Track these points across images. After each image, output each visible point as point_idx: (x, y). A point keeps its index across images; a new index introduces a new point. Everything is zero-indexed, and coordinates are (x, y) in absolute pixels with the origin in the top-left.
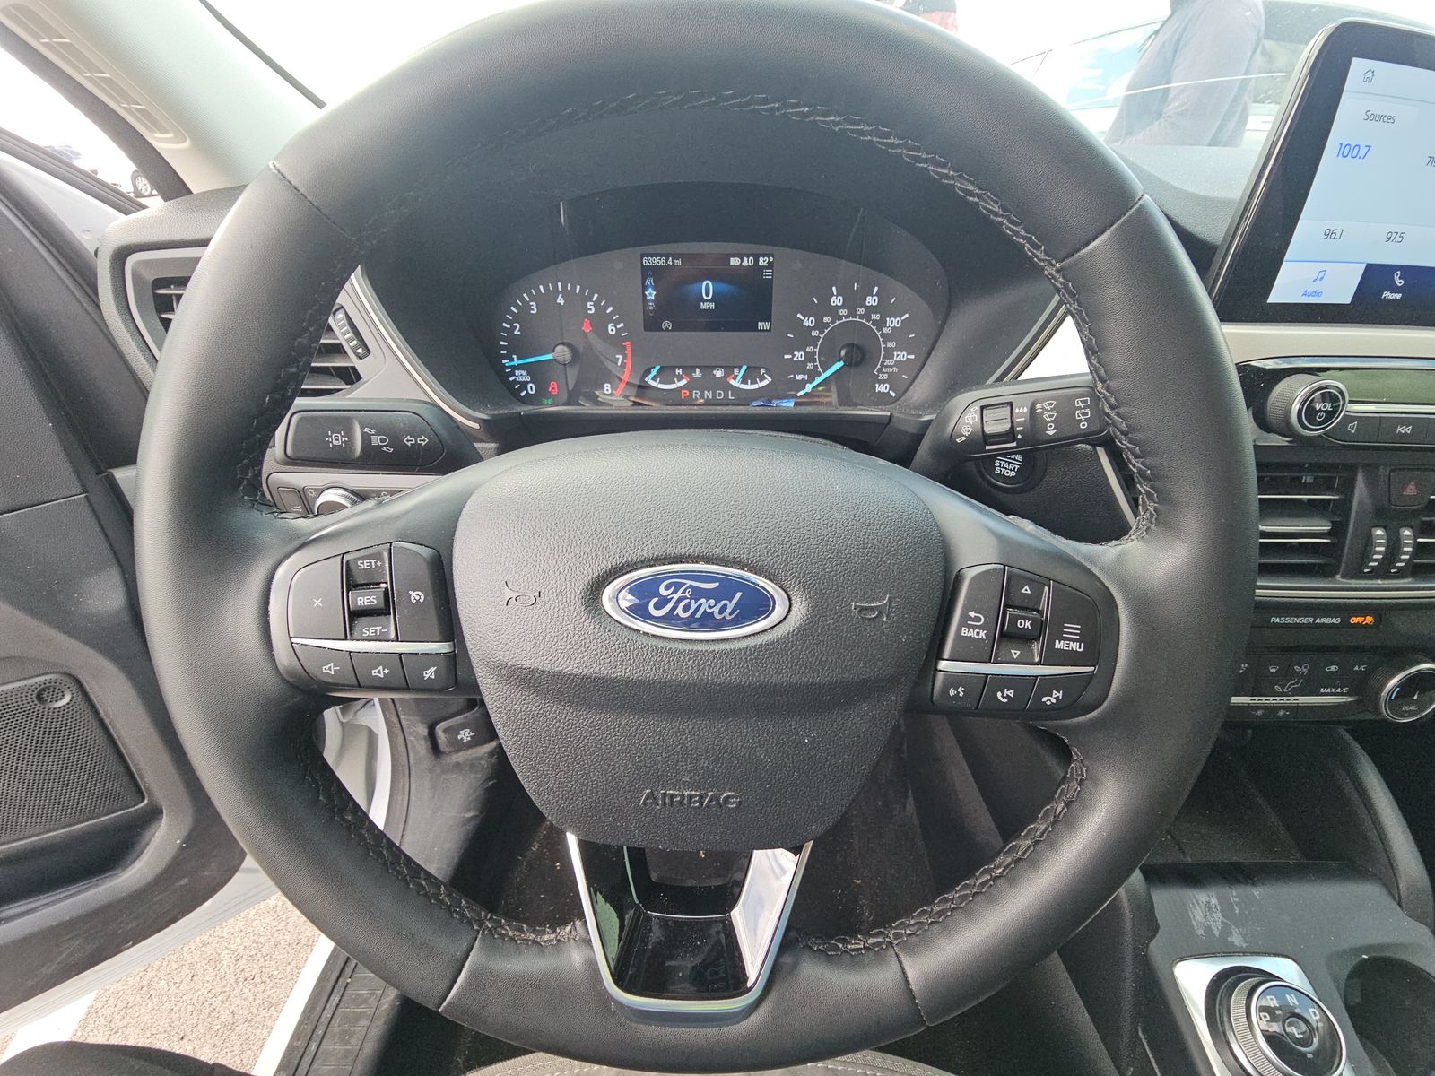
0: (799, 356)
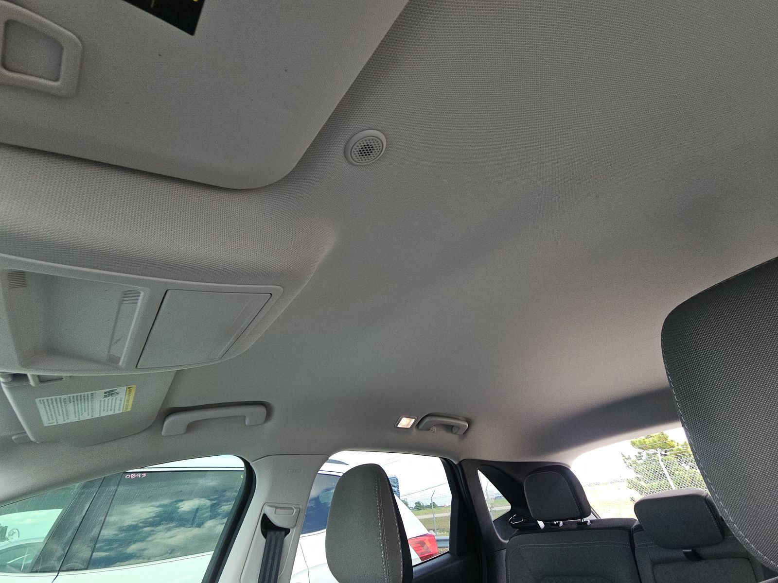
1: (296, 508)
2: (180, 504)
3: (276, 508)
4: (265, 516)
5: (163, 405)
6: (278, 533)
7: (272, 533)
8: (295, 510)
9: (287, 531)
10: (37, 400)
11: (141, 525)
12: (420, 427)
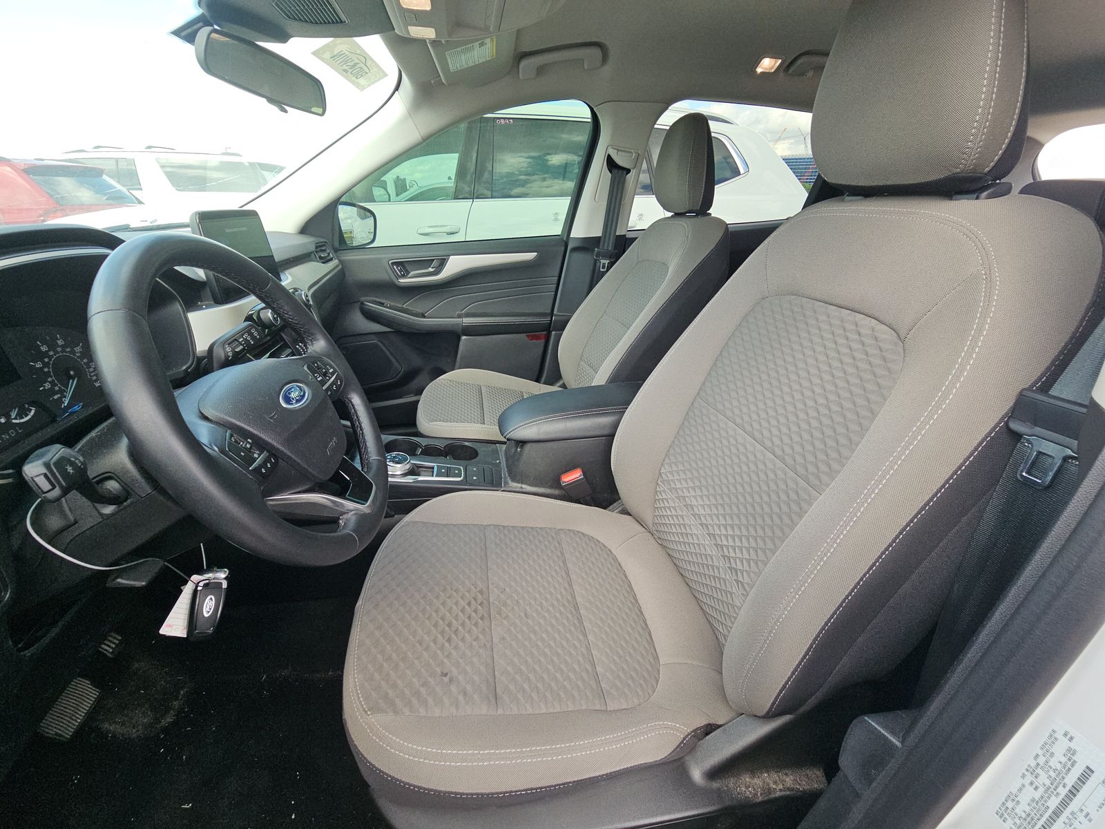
0: (47, 386)
1: (636, 153)
2: (548, 157)
3: (618, 150)
4: (609, 155)
5: (515, 50)
6: (620, 171)
7: (616, 171)
8: (634, 154)
9: (628, 171)
10: (446, 53)
11: (517, 173)
12: (790, 71)
